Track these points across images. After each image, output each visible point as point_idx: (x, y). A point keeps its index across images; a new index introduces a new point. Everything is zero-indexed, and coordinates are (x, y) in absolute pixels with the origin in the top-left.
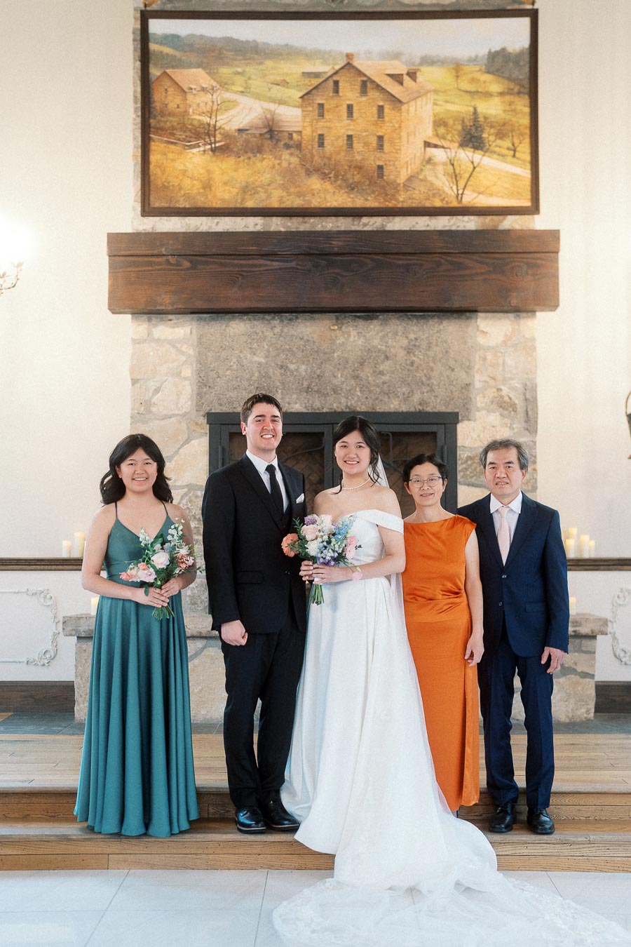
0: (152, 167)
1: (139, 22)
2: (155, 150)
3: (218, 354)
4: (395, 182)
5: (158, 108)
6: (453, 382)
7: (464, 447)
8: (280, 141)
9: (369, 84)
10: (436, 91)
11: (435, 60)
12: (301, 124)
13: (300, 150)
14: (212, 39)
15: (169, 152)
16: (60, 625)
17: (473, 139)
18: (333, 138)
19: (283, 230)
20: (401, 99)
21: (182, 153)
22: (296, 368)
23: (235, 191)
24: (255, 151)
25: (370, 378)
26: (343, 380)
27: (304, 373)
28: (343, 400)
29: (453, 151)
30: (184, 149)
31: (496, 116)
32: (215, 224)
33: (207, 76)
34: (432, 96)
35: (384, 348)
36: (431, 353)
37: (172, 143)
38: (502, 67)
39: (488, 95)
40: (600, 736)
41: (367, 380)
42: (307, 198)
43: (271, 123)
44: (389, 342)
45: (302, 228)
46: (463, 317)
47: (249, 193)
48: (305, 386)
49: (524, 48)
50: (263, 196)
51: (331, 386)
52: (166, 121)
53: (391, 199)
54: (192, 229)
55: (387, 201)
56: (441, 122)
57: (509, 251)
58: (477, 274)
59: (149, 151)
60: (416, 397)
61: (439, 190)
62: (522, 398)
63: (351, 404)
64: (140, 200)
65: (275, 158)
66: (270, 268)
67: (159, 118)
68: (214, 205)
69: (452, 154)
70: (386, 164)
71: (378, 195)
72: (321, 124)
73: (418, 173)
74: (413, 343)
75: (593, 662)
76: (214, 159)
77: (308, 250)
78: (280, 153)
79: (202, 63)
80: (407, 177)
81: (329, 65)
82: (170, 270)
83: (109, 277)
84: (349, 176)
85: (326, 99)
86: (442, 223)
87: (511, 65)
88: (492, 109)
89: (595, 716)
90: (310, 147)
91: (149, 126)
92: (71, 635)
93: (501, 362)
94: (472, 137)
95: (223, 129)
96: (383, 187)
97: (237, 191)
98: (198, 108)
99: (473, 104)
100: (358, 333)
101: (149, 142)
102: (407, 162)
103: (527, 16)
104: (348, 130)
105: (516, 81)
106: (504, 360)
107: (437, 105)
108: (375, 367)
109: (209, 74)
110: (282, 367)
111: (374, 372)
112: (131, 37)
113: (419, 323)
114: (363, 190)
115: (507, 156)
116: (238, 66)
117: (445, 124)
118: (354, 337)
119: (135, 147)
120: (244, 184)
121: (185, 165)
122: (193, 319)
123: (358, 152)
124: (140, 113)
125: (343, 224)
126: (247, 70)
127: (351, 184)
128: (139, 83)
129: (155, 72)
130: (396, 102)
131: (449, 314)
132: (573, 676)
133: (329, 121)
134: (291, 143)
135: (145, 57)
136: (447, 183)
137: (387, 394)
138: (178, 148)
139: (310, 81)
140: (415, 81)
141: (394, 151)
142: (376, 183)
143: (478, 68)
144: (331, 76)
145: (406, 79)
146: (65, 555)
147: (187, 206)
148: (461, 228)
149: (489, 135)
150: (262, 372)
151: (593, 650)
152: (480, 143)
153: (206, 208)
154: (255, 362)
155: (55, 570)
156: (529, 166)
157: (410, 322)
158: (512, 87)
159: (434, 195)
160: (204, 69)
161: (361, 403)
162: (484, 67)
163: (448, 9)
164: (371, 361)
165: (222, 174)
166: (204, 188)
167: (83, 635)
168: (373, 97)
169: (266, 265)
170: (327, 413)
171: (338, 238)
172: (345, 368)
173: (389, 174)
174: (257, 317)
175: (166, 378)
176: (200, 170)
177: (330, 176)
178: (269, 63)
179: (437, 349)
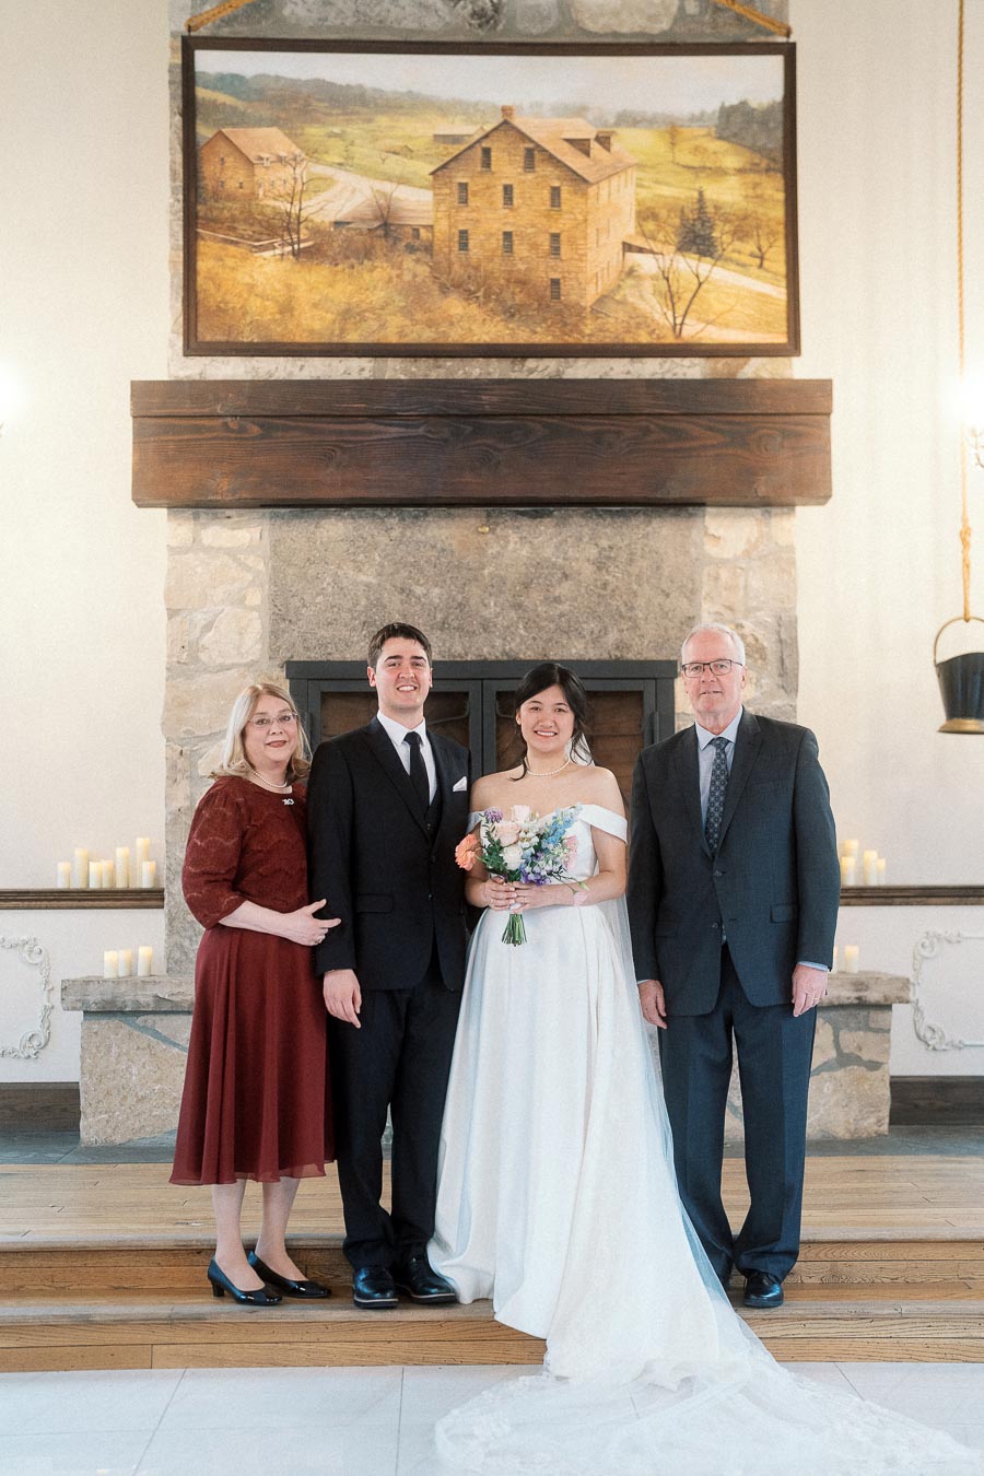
0: (198, 279)
1: (180, 55)
2: (205, 254)
3: (304, 570)
4: (578, 304)
5: (210, 188)
6: (667, 614)
7: (685, 714)
8: (400, 240)
9: (536, 153)
10: (640, 166)
11: (639, 119)
12: (432, 214)
13: (432, 255)
14: (293, 82)
15: (226, 256)
16: (57, 995)
17: (698, 241)
18: (482, 237)
19: (402, 377)
20: (585, 176)
21: (248, 259)
22: (425, 592)
23: (330, 317)
24: (362, 256)
25: (540, 609)
26: (498, 610)
27: (437, 601)
28: (498, 642)
29: (667, 258)
30: (251, 251)
31: (733, 204)
32: (298, 369)
33: (287, 139)
34: (634, 174)
35: (560, 561)
36: (634, 570)
37: (232, 242)
38: (741, 129)
39: (719, 172)
40: (901, 1158)
41: (536, 611)
42: (443, 329)
43: (385, 213)
44: (570, 553)
45: (433, 375)
46: (684, 513)
47: (353, 320)
48: (438, 619)
49: (774, 102)
50: (374, 325)
51: (479, 620)
52: (223, 209)
53: (571, 331)
54: (262, 375)
55: (566, 334)
56: (649, 214)
57: (755, 411)
58: (705, 447)
59: (195, 253)
60: (612, 637)
61: (646, 317)
62: (774, 638)
63: (511, 649)
64: (181, 330)
65: (392, 268)
66: (384, 437)
67: (211, 203)
68: (298, 339)
69: (665, 262)
70: (564, 278)
71: (552, 323)
72: (464, 214)
73: (613, 291)
74: (607, 553)
75: (887, 1046)
76: (298, 267)
77: (444, 409)
78: (400, 259)
79: (280, 118)
80: (597, 297)
81: (476, 123)
82: (230, 439)
83: (134, 449)
84: (507, 295)
85: (472, 177)
86: (650, 369)
87: (755, 127)
88: (727, 193)
89: (890, 1130)
90: (446, 250)
91: (197, 217)
92: (74, 1009)
93: (742, 582)
94: (696, 237)
95: (312, 221)
96: (560, 313)
97: (333, 317)
98: (272, 188)
99: (697, 186)
100: (521, 538)
101: (196, 239)
102: (596, 274)
103: (780, 53)
104: (506, 224)
105: (763, 152)
106: (746, 581)
107: (642, 186)
108: (548, 591)
109: (289, 136)
110: (403, 590)
111: (546, 599)
112: (167, 77)
113: (615, 522)
114: (528, 315)
115: (751, 265)
116: (333, 125)
117: (654, 216)
118: (516, 543)
119: (172, 249)
120: (343, 306)
121: (252, 277)
122: (264, 514)
123: (521, 259)
124: (181, 197)
125: (497, 369)
126: (349, 130)
127: (511, 308)
128: (179, 148)
129: (204, 132)
130: (579, 181)
131: (661, 509)
132: (856, 1067)
133: (474, 211)
134: (417, 243)
135: (189, 109)
136: (659, 310)
137: (566, 633)
138: (240, 250)
139: (447, 149)
140: (608, 150)
141: (576, 257)
142: (548, 306)
143: (704, 131)
144: (479, 141)
145: (595, 146)
146: (61, 885)
147: (256, 341)
148: (680, 376)
149: (722, 234)
150: (372, 598)
151: (886, 1028)
152: (709, 246)
153: (285, 344)
154: (361, 582)
155: (47, 908)
156: (783, 283)
157: (602, 521)
158: (757, 161)
159: (638, 325)
160: (280, 127)
161: (526, 647)
162: (714, 129)
163: (657, 41)
164: (540, 581)
165: (311, 290)
166: (281, 312)
167: (94, 1008)
168: (541, 173)
169: (377, 433)
170: (471, 662)
171: (491, 390)
172: (501, 592)
173: (570, 293)
174: (363, 513)
175: (220, 608)
176: (276, 284)
177: (478, 294)
178: (383, 121)
179: (643, 564)
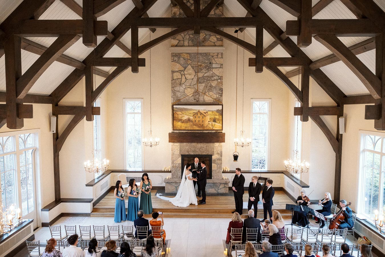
0: (174, 124)
3: (182, 147)
5: (175, 117)
6: (212, 151)
7: (213, 159)
8: (190, 121)
10: (210, 115)
11: (210, 111)
12: (193, 119)
13: (193, 122)
14: (181, 108)
18: (197, 121)
19: (190, 132)
22: (192, 149)
24: (187, 122)
25: (201, 150)
33: (181, 113)
35: (203, 146)
37: (177, 121)
38: (218, 112)
39: (217, 115)
40: (228, 197)
42: (193, 128)
43: (189, 119)
46: (213, 143)
49: (221, 109)
50: (188, 128)
52: (176, 119)
54: (179, 132)
55: (204, 129)
57: (219, 136)
58: (215, 139)
59: (173, 122)
60: (207, 153)
62: (220, 153)
64: (172, 128)
69: (212, 123)
70: (204, 124)
71: (202, 128)
72: (195, 119)
74: (207, 146)
76: (182, 123)
78: (190, 123)
79: (180, 111)
80: (206, 126)
81: (196, 111)
82: (176, 138)
84: (199, 126)
85: (196, 116)
86: (210, 131)
88: (217, 117)
91: (174, 119)
95: (183, 120)
97: (185, 128)
98: (180, 117)
99: (215, 116)
102: (206, 124)
104: (199, 120)
105: (220, 114)
106: (218, 148)
113: (207, 144)
115: (219, 123)
117: (211, 119)
118: (199, 145)
121: (178, 124)
122: (179, 143)
123: (200, 123)
124: (172, 117)
125: (198, 131)
126: (186, 112)
128: (172, 112)
129: (174, 112)
130: (205, 116)
132: (226, 188)
135: (173, 110)
136: (211, 127)
137: (203, 152)
139: (194, 113)
140: (207, 113)
141: (205, 122)
142: (202, 126)
143: (215, 112)
144: (197, 113)
147: (178, 129)
148: (213, 132)
149: (217, 121)
151: (228, 185)
152: (215, 121)
153: (181, 130)
154: (187, 148)
156: (221, 124)
159: (209, 128)
163: (211, 104)
164: (201, 148)
165: (183, 125)
166: (180, 127)
168: (202, 115)
170: (195, 155)
172: (198, 149)
173: (204, 126)
174: (187, 143)
175: (176, 150)
176: (180, 125)
177: (196, 126)
178: (189, 111)
179: (210, 147)
